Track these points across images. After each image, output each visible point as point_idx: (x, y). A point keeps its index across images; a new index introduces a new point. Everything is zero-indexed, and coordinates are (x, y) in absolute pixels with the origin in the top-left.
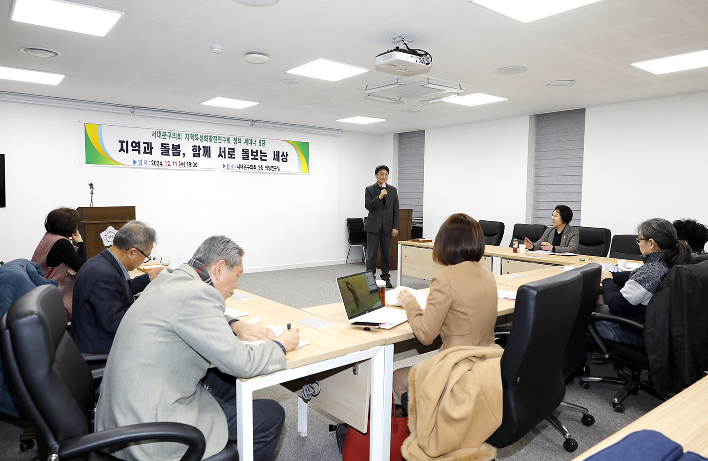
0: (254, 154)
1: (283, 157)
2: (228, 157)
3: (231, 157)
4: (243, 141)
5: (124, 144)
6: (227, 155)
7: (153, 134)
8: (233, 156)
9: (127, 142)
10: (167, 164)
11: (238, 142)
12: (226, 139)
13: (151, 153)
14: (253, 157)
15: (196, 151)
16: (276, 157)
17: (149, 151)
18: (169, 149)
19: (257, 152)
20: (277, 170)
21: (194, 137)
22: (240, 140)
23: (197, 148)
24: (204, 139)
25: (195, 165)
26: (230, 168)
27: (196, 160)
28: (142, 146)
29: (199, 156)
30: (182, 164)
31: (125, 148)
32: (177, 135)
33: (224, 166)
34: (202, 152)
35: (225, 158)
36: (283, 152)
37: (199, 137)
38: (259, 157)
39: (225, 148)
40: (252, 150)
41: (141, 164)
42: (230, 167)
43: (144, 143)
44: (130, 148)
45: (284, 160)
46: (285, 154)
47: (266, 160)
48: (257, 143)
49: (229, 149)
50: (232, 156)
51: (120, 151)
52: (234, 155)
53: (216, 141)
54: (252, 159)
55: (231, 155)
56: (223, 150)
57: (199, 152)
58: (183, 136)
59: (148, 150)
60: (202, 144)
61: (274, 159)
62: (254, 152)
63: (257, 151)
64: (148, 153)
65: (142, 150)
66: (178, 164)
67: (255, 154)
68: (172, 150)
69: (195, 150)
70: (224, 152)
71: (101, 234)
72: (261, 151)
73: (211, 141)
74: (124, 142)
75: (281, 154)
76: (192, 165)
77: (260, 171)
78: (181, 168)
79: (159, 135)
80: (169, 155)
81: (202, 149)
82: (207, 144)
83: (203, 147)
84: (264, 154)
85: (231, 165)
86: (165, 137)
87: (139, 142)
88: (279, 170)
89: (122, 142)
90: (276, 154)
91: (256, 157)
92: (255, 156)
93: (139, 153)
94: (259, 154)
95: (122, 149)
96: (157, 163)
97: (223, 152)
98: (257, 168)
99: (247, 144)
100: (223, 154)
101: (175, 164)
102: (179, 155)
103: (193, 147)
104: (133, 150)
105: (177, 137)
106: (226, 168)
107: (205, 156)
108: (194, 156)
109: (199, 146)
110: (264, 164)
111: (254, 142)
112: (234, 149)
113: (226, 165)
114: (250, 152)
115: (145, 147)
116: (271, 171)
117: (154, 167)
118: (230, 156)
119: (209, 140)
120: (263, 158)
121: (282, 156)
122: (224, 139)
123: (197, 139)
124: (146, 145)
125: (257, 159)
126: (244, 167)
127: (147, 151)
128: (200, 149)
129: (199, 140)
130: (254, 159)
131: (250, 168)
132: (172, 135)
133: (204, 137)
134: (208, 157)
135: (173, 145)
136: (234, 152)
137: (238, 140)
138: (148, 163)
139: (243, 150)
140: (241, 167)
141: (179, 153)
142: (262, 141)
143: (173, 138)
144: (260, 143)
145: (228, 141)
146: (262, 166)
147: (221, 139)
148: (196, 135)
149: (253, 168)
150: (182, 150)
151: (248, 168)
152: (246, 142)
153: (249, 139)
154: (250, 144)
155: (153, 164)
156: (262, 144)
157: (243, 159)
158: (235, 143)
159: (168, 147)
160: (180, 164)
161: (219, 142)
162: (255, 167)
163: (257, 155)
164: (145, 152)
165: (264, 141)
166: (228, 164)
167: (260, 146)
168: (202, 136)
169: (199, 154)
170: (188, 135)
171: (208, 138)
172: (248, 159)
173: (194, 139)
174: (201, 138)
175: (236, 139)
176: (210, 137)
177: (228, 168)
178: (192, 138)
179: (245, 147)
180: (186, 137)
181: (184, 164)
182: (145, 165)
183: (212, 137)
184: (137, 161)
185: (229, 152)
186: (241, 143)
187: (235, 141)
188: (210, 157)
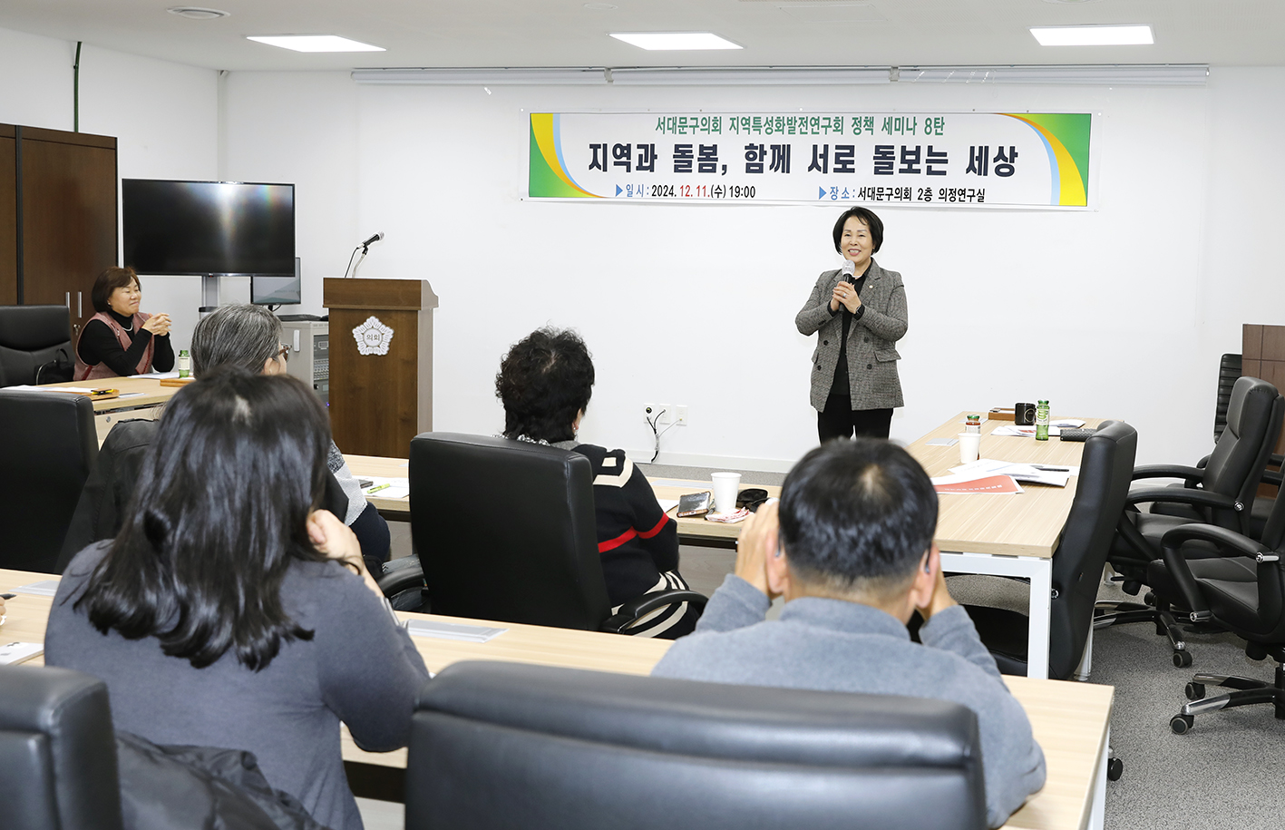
0: (908, 157)
1: (1001, 162)
2: (836, 170)
3: (844, 170)
4: (878, 124)
5: (600, 151)
6: (832, 164)
7: (659, 125)
8: (849, 166)
9: (605, 146)
10: (685, 191)
11: (863, 129)
12: (832, 123)
13: (651, 168)
14: (905, 166)
15: (755, 158)
16: (976, 163)
17: (648, 164)
18: (692, 157)
19: (917, 152)
20: (975, 199)
21: (752, 124)
22: (870, 122)
23: (758, 152)
24: (774, 128)
25: (750, 192)
26: (840, 198)
27: (752, 179)
28: (635, 153)
29: (761, 171)
30: (718, 192)
31: (600, 161)
32: (712, 123)
33: (822, 193)
34: (768, 160)
35: (825, 171)
36: (1001, 149)
37: (763, 122)
38: (923, 166)
39: (826, 147)
40: (903, 148)
41: (630, 195)
42: (840, 195)
43: (639, 146)
44: (611, 159)
45: (1002, 170)
46: (1007, 153)
47: (944, 173)
48: (921, 127)
49: (837, 147)
50: (845, 167)
51: (591, 167)
52: (852, 162)
53: (804, 130)
54: (902, 171)
55: (844, 163)
56: (820, 151)
57: (761, 159)
58: (726, 123)
59: (646, 161)
60: (767, 140)
61: (971, 168)
62: (911, 153)
63: (918, 148)
64: (646, 168)
65: (634, 162)
66: (708, 192)
67: (913, 157)
68: (699, 160)
69: (751, 156)
70: (825, 156)
72: (930, 148)
73: (792, 132)
74: (599, 146)
75: (993, 153)
76: (742, 192)
77: (924, 204)
78: (715, 200)
79: (671, 126)
80: (690, 171)
81: (770, 152)
82: (780, 139)
83: (772, 147)
84: (941, 157)
85: (841, 190)
86: (686, 130)
87: (629, 145)
88: (981, 200)
89: (595, 147)
90: (976, 154)
91: (915, 166)
92: (910, 163)
93: (628, 170)
94: (924, 155)
95: (595, 164)
96: (664, 191)
97: (821, 156)
98: (915, 195)
99: (890, 133)
100: (820, 162)
101: (702, 191)
102: (714, 171)
103: (746, 148)
104: (616, 164)
105: (712, 128)
106: (827, 196)
107: (776, 169)
108: (748, 171)
109: (762, 146)
110: (936, 183)
111: (911, 126)
112: (852, 148)
113: (828, 190)
114: (898, 154)
115: (640, 156)
116: (957, 204)
117: (657, 199)
118: (840, 166)
119: (786, 128)
120: (935, 167)
121: (995, 160)
122: (826, 123)
123: (757, 128)
124: (642, 151)
125: (918, 171)
126: (877, 194)
127: (645, 164)
128: (763, 153)
129: (763, 130)
130: (910, 170)
131: (895, 195)
132: (699, 124)
133: (775, 123)
134: (783, 172)
135: (701, 147)
136: (852, 154)
137: (863, 123)
138: (645, 191)
139: (878, 148)
140: (870, 194)
141: (714, 166)
142: (936, 119)
143: (702, 130)
144: (929, 126)
145: (837, 128)
146: (929, 190)
147: (818, 124)
148: (757, 120)
149: (903, 196)
150: (722, 157)
151: (889, 195)
152: (888, 126)
153: (896, 119)
154: (899, 130)
155: (656, 193)
156: (934, 130)
157: (877, 172)
158: (857, 131)
159: (691, 151)
160: (714, 191)
161: (813, 133)
162: (907, 194)
163: (917, 161)
164: (640, 168)
165: (940, 121)
166: (833, 188)
167: (928, 134)
168: (771, 121)
169: (761, 166)
170: (735, 122)
171: (784, 125)
172: (892, 173)
173: (751, 129)
174: (767, 126)
175: (860, 122)
176: (791, 120)
177: (834, 197)
178: (747, 126)
179: (885, 140)
180: (733, 125)
181: (723, 191)
182: (639, 195)
183: (796, 121)
184: (623, 187)
185: (838, 155)
186: (872, 130)
187: (855, 126)
188: (788, 172)
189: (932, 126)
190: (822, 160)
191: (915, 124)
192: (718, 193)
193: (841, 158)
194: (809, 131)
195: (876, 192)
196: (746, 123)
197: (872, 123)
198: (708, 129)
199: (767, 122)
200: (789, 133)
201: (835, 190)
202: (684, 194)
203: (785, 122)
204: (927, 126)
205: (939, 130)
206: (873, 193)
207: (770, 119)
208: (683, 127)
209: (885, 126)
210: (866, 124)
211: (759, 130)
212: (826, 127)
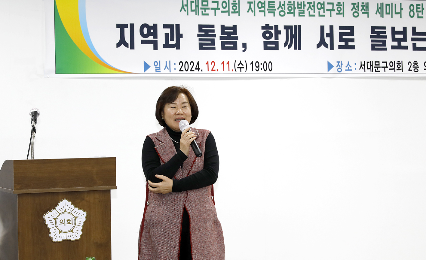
0: (397, 36)
2: (340, 47)
3: (347, 47)
4: (372, 9)
5: (127, 31)
6: (337, 42)
7: (183, 7)
8: (350, 44)
9: (132, 26)
10: (211, 67)
11: (360, 12)
12: (335, 7)
13: (177, 46)
14: (396, 44)
15: (271, 37)
17: (174, 42)
18: (214, 36)
19: (404, 31)
21: (267, 7)
22: (365, 7)
23: (273, 31)
24: (287, 11)
25: (268, 66)
26: (343, 71)
27: (270, 55)
28: (162, 33)
29: (276, 48)
30: (241, 66)
31: (128, 39)
32: (231, 6)
33: (330, 66)
34: (282, 38)
35: (332, 48)
37: (277, 5)
38: (409, 43)
39: (331, 27)
40: (393, 28)
41: (158, 70)
42: (344, 68)
43: (165, 26)
44: (138, 38)
48: (406, 12)
49: (341, 28)
50: (347, 45)
51: (118, 45)
52: (353, 40)
53: (312, 13)
54: (393, 47)
55: (347, 41)
56: (327, 31)
57: (277, 38)
58: (244, 7)
59: (172, 39)
62: (399, 33)
63: (405, 29)
64: (172, 46)
65: (161, 40)
66: (232, 67)
67: (401, 36)
68: (221, 38)
69: (268, 35)
70: (331, 35)
71: (46, 217)
72: (414, 29)
73: (301, 14)
74: (126, 26)
76: (261, 66)
77: (413, 74)
78: (238, 73)
79: (194, 8)
80: (214, 48)
81: (284, 32)
82: (292, 20)
83: (286, 28)
84: (421, 36)
85: (345, 64)
86: (207, 11)
87: (155, 26)
89: (122, 27)
91: (403, 44)
92: (399, 41)
93: (156, 48)
94: (409, 35)
95: (122, 42)
96: (190, 67)
97: (328, 35)
98: (406, 67)
99: (382, 16)
100: (327, 40)
101: (226, 66)
102: (235, 48)
103: (263, 28)
104: (143, 42)
105: (231, 10)
106: (334, 69)
107: (289, 47)
108: (266, 48)
109: (276, 27)
110: (421, 57)
111: (398, 10)
112: (352, 28)
113: (335, 64)
114: (389, 33)
115: (166, 35)
117: (184, 74)
118: (343, 44)
119: (297, 11)
120: (419, 44)
122: (330, 7)
123: (272, 10)
124: (168, 31)
125: (406, 48)
126: (374, 66)
127: (171, 43)
128: (278, 32)
129: (277, 12)
130: (399, 47)
131: (390, 67)
132: (220, 6)
133: (287, 6)
134: (295, 48)
135: (223, 28)
136: (352, 34)
137: (360, 8)
138: (173, 67)
139: (373, 28)
140: (369, 67)
141: (235, 44)
142: (417, 5)
143: (222, 12)
144: (413, 10)
145: (339, 11)
146: (416, 63)
147: (324, 8)
148: (271, 4)
149: (396, 68)
150: (242, 36)
151: (385, 67)
152: (380, 10)
153: (387, 5)
154: (389, 13)
155: (183, 68)
156: (416, 14)
157: (373, 48)
158: (356, 14)
159: (213, 31)
160: (237, 66)
161: (320, 15)
162: (399, 66)
163: (405, 39)
164: (167, 45)
165: (421, 7)
166: (338, 62)
167: (412, 17)
168: (284, 5)
169: (277, 44)
170: (252, 5)
171: (295, 8)
172: (385, 49)
173: (267, 12)
174: (280, 9)
175: (358, 7)
176: (301, 4)
177: (339, 70)
178: (263, 9)
179: (378, 22)
180: (250, 8)
181: (245, 66)
182: (167, 71)
183: (305, 5)
184: (150, 63)
185: (341, 34)
186: (368, 13)
187: (354, 10)
188: (300, 49)
189: (415, 10)
190: (329, 38)
191: (401, 9)
192: (241, 68)
193: (344, 37)
194: (317, 13)
195: (374, 65)
196: (262, 7)
197: (367, 7)
198: (228, 11)
199: (280, 6)
200: (299, 16)
201: (340, 64)
202: (210, 68)
203: (296, 6)
204: (411, 10)
205: (420, 14)
206: (371, 66)
207: (282, 3)
208: (205, 9)
209: (378, 10)
210: (363, 9)
211: (274, 13)
212: (330, 10)
